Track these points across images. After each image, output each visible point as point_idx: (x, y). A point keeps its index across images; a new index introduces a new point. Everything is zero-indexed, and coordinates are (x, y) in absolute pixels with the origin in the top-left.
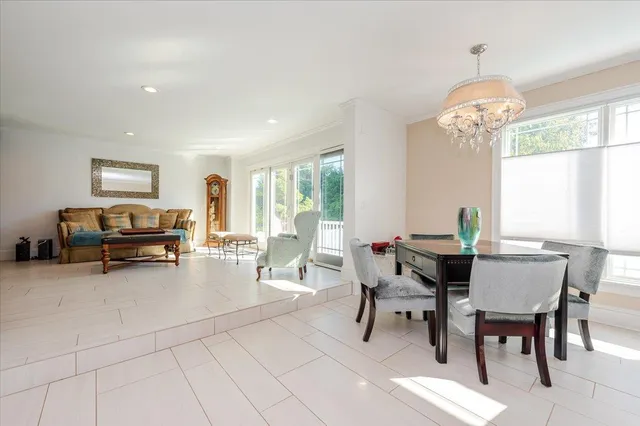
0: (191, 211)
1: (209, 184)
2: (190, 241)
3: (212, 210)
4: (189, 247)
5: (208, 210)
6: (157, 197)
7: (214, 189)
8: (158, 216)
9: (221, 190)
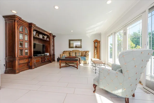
0: (89, 51)
1: (94, 43)
2: (87, 60)
3: (96, 51)
4: (87, 62)
5: (94, 51)
6: (81, 48)
7: (96, 44)
8: (81, 53)
9: (98, 44)
